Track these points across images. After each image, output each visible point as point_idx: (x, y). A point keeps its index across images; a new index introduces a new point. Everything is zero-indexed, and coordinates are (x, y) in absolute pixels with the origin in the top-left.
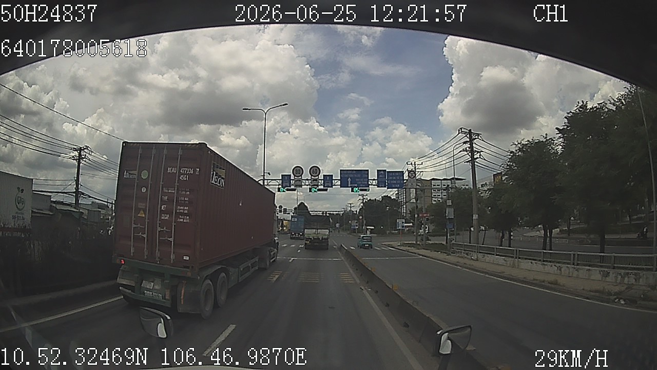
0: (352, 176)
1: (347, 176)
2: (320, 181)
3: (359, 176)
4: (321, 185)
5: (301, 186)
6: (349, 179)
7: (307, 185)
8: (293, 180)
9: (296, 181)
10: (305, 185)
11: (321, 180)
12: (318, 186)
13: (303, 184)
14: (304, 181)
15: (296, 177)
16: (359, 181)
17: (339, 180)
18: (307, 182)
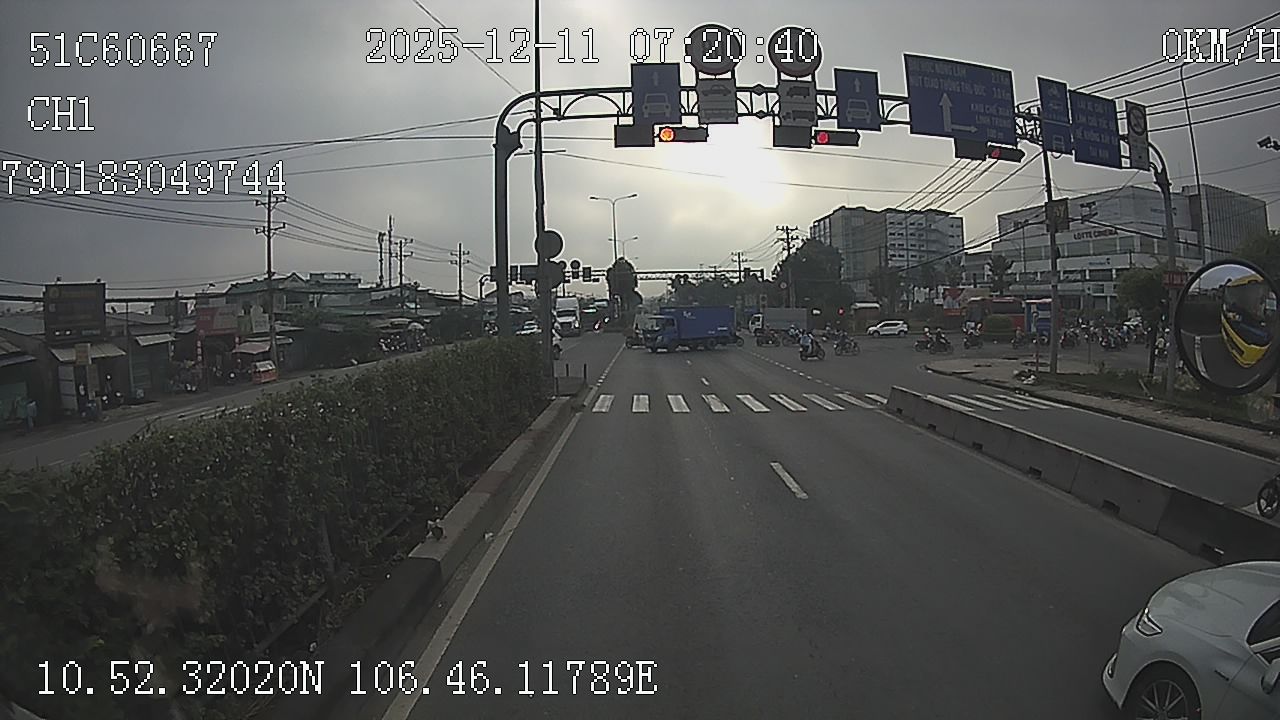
0: (954, 86)
1: (934, 84)
2: (820, 99)
3: (979, 90)
4: (827, 116)
5: (732, 117)
6: (946, 102)
7: (761, 115)
8: (688, 89)
9: (705, 94)
10: (750, 114)
11: (826, 93)
12: (814, 118)
13: (742, 109)
14: (743, 96)
15: (702, 76)
16: (984, 114)
17: (903, 100)
18: (759, 103)
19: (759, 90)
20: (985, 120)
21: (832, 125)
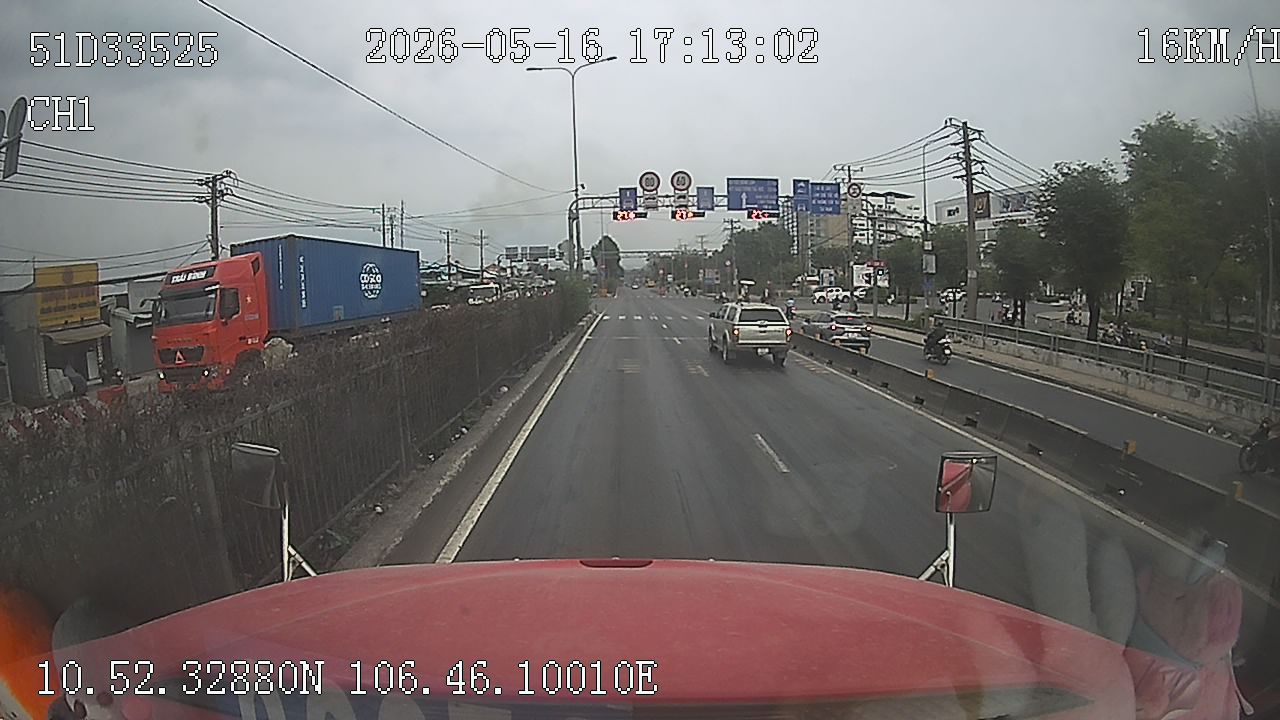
0: (749, 189)
1: (738, 189)
2: (691, 199)
3: (761, 189)
4: (693, 205)
5: (656, 207)
6: (744, 196)
7: (667, 206)
8: (640, 197)
9: (646, 199)
10: (664, 206)
11: (693, 196)
12: (687, 207)
13: (660, 204)
14: (662, 199)
15: (646, 192)
16: (762, 199)
17: (725, 196)
18: (667, 201)
19: (667, 196)
20: (762, 202)
21: (695, 209)
